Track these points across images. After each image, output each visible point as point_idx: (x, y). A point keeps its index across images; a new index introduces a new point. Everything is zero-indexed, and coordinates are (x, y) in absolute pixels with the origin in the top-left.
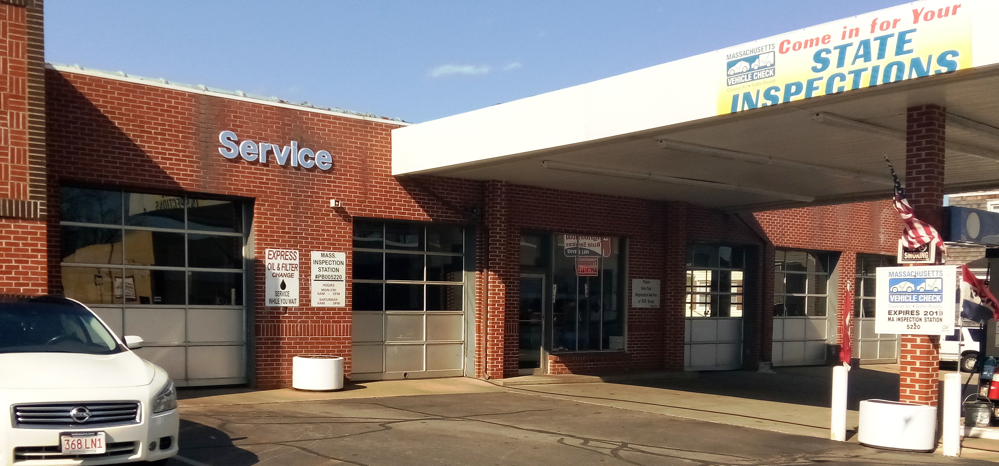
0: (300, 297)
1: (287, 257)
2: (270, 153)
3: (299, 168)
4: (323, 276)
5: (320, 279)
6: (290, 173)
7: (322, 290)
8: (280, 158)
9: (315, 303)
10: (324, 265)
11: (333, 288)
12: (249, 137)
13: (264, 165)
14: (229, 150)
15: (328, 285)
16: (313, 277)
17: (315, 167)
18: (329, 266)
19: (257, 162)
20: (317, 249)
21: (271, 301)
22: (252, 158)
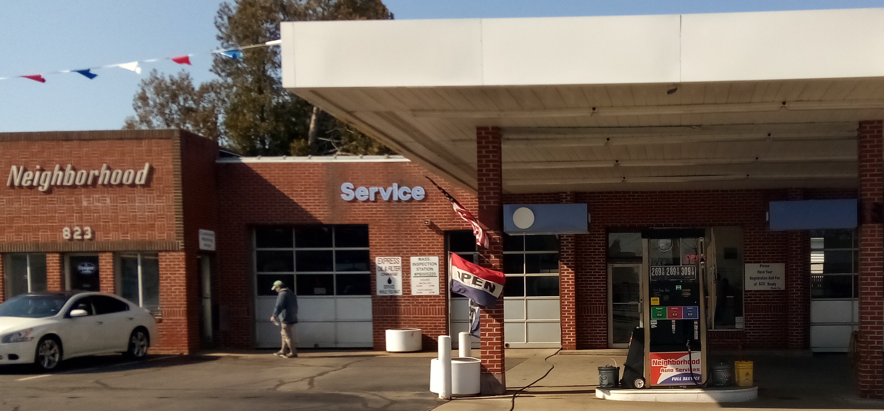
0: (403, 288)
1: (392, 262)
2: (377, 193)
3: (399, 200)
4: (420, 274)
5: (418, 276)
6: (394, 205)
7: (420, 283)
8: (385, 196)
9: (414, 292)
10: (421, 266)
11: (429, 282)
12: (362, 185)
13: (373, 202)
14: (348, 195)
15: (424, 280)
16: (412, 274)
17: (412, 199)
18: (425, 267)
19: (368, 200)
20: (416, 255)
21: (381, 292)
22: (365, 198)
